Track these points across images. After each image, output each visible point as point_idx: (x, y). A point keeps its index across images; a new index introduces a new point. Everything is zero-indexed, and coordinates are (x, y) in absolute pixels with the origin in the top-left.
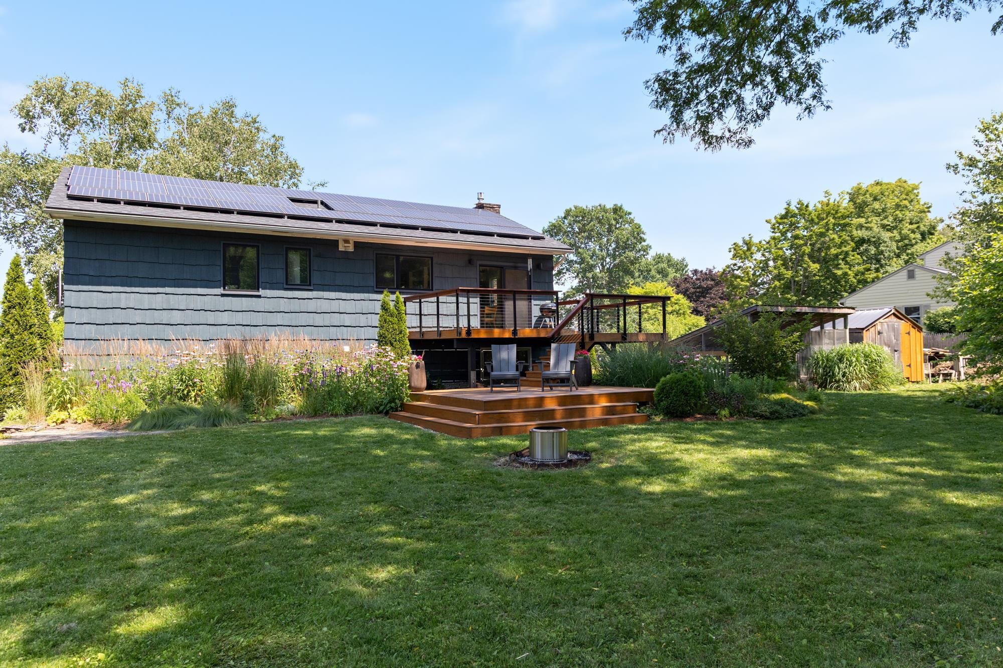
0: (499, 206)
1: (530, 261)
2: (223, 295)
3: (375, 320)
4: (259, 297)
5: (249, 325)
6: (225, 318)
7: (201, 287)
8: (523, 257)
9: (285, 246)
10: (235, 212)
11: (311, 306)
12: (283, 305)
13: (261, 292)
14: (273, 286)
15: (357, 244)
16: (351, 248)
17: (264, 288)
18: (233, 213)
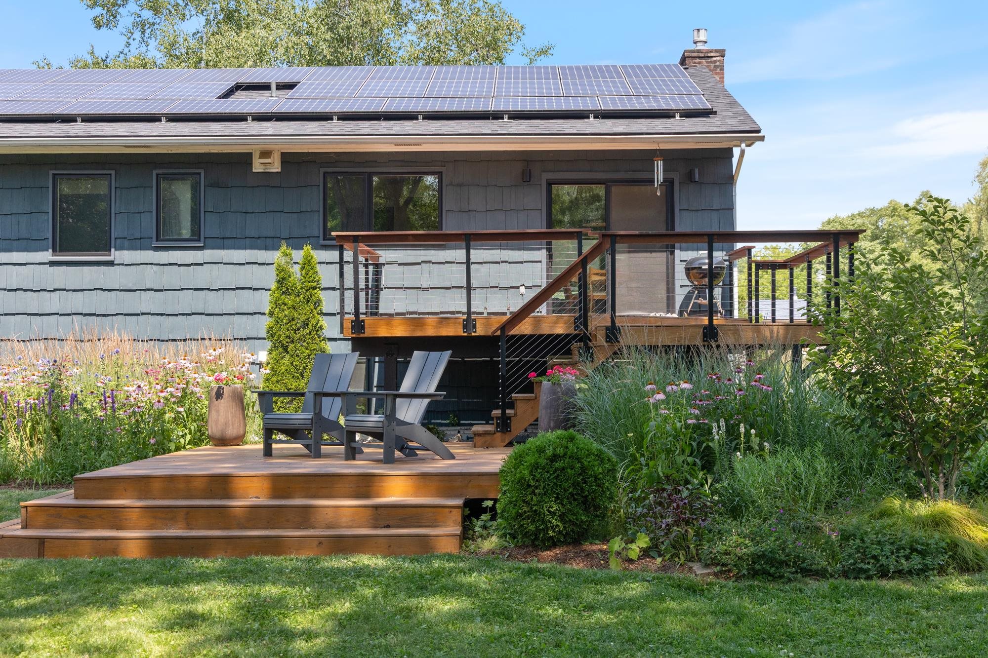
0: (722, 53)
1: (659, 165)
2: (52, 264)
3: (265, 302)
4: (111, 263)
5: (93, 315)
6: (53, 302)
7: (18, 250)
8: (646, 157)
9: (155, 172)
10: (79, 119)
11: (201, 277)
12: (151, 277)
13: (116, 255)
14: (135, 243)
15: (288, 159)
16: (276, 168)
17: (121, 248)
18: (75, 121)
